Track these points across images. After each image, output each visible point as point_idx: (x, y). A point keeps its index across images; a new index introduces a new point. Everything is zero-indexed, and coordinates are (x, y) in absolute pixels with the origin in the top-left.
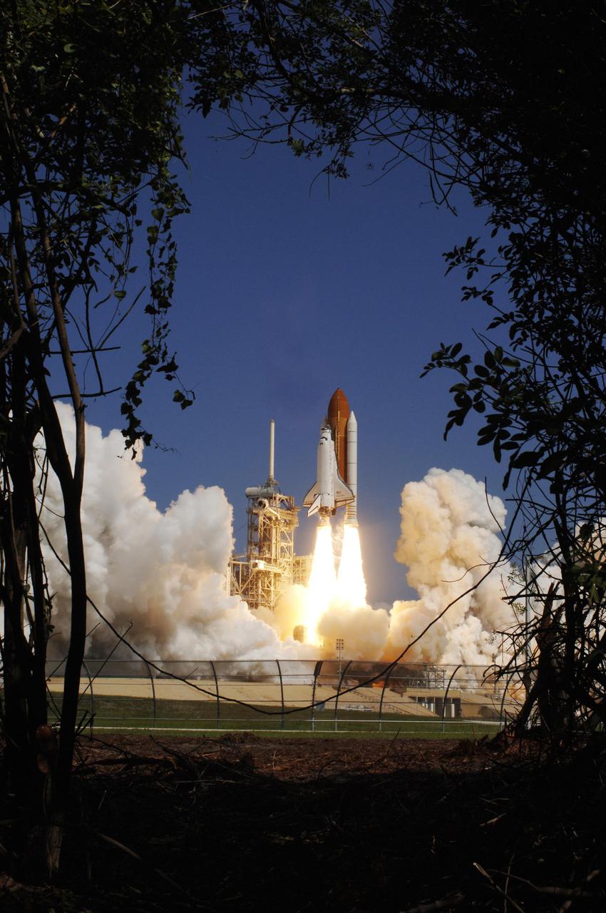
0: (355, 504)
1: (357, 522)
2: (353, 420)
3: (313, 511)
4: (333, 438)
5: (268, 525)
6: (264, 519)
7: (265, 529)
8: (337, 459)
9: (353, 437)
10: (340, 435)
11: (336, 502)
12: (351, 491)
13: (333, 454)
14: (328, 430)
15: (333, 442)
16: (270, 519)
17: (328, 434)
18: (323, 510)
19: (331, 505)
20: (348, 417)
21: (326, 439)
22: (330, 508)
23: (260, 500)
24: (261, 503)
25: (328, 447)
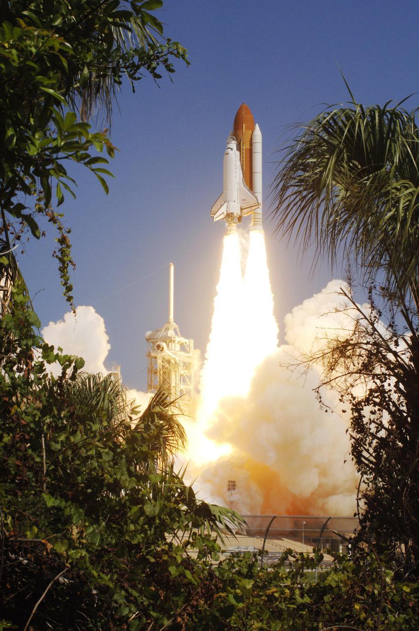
0: (260, 211)
1: (262, 228)
2: (258, 133)
3: (219, 216)
4: (239, 148)
5: (167, 368)
6: (163, 362)
7: (164, 373)
8: (242, 169)
9: (258, 148)
10: (245, 146)
11: (242, 209)
12: (256, 197)
13: (238, 164)
14: (234, 142)
15: (239, 153)
16: (169, 362)
17: (233, 145)
18: (229, 215)
19: (236, 211)
20: (253, 130)
21: (232, 149)
22: (235, 215)
23: (158, 343)
24: (159, 347)
25: (234, 157)
